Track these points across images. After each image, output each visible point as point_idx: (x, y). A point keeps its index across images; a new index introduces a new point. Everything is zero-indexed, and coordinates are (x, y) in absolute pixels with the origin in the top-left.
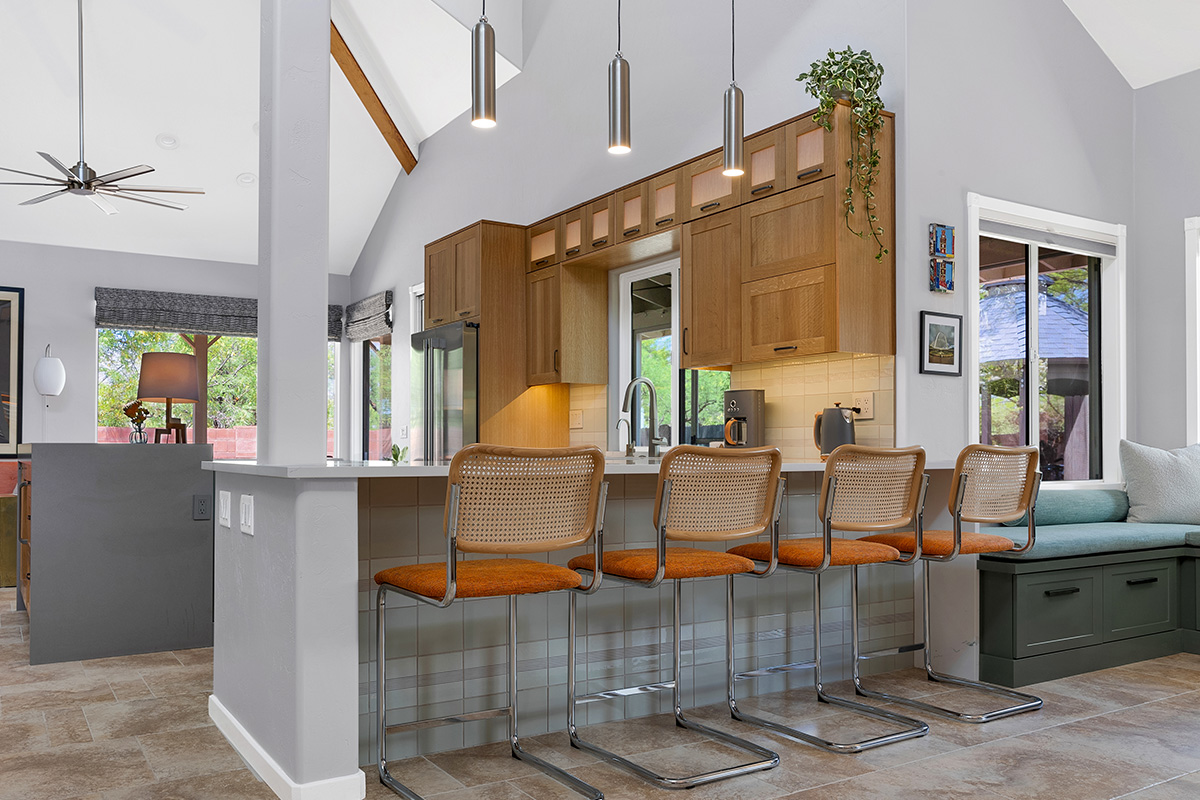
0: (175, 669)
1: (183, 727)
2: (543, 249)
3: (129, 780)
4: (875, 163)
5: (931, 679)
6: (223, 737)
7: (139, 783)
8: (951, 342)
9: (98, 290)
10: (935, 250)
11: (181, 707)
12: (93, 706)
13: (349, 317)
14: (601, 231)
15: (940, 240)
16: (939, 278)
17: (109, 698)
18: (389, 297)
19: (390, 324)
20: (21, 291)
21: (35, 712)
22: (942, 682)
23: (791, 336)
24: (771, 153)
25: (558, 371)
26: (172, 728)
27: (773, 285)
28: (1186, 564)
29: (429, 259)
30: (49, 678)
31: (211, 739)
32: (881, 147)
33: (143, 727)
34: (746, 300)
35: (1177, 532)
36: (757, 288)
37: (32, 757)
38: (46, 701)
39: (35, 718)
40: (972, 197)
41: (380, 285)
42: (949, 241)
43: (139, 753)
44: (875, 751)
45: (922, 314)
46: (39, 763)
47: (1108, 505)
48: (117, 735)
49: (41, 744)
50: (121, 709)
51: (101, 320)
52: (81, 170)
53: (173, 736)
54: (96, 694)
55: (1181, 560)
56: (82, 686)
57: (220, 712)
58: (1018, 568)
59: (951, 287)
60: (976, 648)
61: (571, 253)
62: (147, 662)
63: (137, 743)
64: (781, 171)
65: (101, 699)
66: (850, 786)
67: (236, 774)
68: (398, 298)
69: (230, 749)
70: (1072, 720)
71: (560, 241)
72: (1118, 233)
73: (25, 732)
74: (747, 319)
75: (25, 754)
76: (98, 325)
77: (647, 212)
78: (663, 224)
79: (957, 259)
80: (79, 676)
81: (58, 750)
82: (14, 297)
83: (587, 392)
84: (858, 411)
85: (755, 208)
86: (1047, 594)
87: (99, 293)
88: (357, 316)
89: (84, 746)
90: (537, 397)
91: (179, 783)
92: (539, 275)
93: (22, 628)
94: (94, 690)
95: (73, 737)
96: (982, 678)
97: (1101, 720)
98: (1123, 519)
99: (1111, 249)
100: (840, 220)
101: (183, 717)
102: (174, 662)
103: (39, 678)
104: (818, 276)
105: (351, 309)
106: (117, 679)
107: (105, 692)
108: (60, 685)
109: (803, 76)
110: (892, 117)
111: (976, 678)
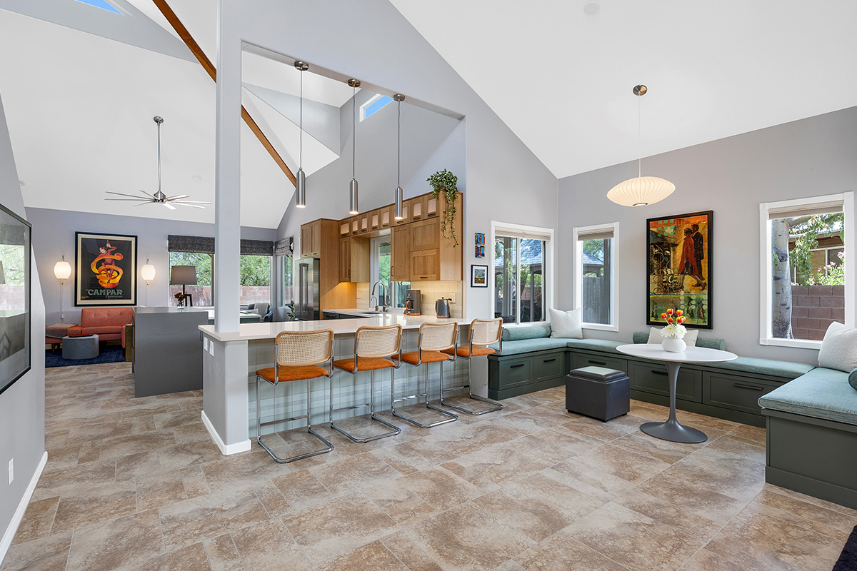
0: (191, 399)
1: (191, 423)
2: (345, 230)
3: (167, 445)
4: (454, 212)
5: (471, 398)
6: (205, 427)
7: (171, 445)
8: (484, 275)
9: (169, 236)
10: (477, 242)
11: (191, 415)
12: (158, 415)
13: (276, 246)
14: (364, 226)
15: (480, 239)
16: (479, 253)
17: (164, 411)
18: (291, 240)
19: (292, 251)
20: (136, 237)
21: (135, 418)
22: (475, 399)
23: (425, 273)
24: (420, 204)
25: (350, 278)
26: (186, 424)
27: (420, 254)
28: (568, 353)
29: (302, 231)
30: (142, 403)
31: (201, 428)
32: (457, 206)
33: (175, 423)
34: (412, 258)
35: (564, 342)
36: (415, 254)
37: (132, 437)
38: (140, 413)
39: (135, 420)
40: (492, 222)
41: (288, 234)
42: (482, 239)
43: (173, 434)
44: (436, 427)
45: (472, 266)
46: (134, 439)
47: (543, 331)
48: (165, 427)
49: (136, 432)
50: (168, 416)
51: (170, 249)
52: (159, 195)
53: (186, 427)
54: (160, 410)
55: (566, 352)
56: (155, 407)
57: (205, 417)
58: (500, 359)
59: (483, 255)
60: (487, 386)
61: (354, 233)
62: (182, 396)
63: (172, 430)
64: (423, 212)
65: (161, 412)
66: (420, 440)
67: (207, 441)
68: (294, 241)
69: (207, 431)
70: (510, 413)
71: (351, 228)
72: (551, 232)
73: (130, 426)
74: (412, 265)
75: (129, 435)
76: (169, 251)
77: (380, 221)
78: (385, 226)
79: (486, 245)
80: (154, 402)
81: (142, 434)
82: (133, 240)
83: (363, 284)
84: (451, 300)
85: (415, 225)
86: (512, 367)
87: (170, 237)
88: (279, 246)
89: (152, 432)
90: (344, 286)
91: (185, 445)
92: (343, 240)
93: (133, 381)
94: (159, 408)
95: (148, 428)
96: (489, 397)
97: (520, 413)
98: (549, 337)
99: (548, 237)
100: (441, 232)
101: (191, 419)
102: (193, 395)
103: (138, 404)
104: (434, 252)
105: (277, 243)
106: (169, 403)
107: (163, 409)
108: (146, 407)
109: (428, 180)
110: (462, 194)
111: (487, 397)
